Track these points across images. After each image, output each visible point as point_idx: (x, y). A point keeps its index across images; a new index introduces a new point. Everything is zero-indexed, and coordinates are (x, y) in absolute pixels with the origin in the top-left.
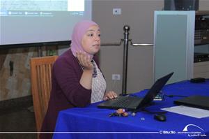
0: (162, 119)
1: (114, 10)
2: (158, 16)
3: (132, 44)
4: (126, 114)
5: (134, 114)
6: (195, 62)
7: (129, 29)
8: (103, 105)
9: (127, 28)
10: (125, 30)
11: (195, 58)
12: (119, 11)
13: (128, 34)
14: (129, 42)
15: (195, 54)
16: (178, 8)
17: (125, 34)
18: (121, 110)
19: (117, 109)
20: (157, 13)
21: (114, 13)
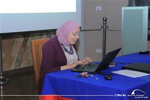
0: (109, 79)
1: (97, 7)
2: (124, 10)
3: (108, 29)
4: (87, 76)
5: (92, 76)
6: (148, 40)
7: (106, 20)
8: (75, 70)
9: (105, 19)
10: (104, 20)
11: (148, 37)
12: (100, 8)
13: (106, 23)
14: (107, 28)
15: (148, 35)
16: (137, 5)
17: (104, 23)
18: (84, 73)
19: (82, 72)
20: (123, 8)
21: (97, 9)
